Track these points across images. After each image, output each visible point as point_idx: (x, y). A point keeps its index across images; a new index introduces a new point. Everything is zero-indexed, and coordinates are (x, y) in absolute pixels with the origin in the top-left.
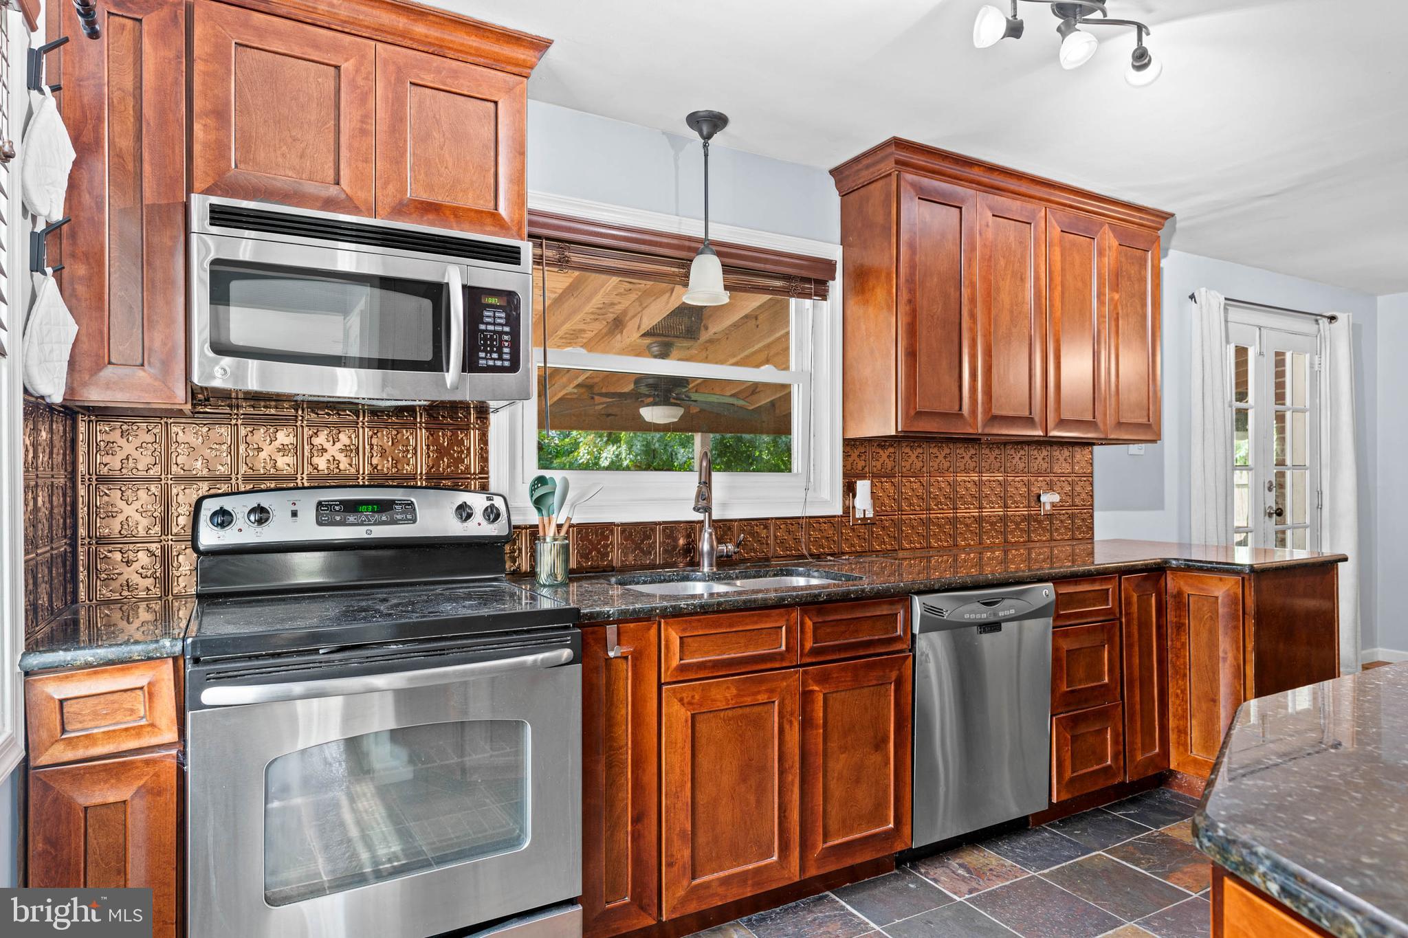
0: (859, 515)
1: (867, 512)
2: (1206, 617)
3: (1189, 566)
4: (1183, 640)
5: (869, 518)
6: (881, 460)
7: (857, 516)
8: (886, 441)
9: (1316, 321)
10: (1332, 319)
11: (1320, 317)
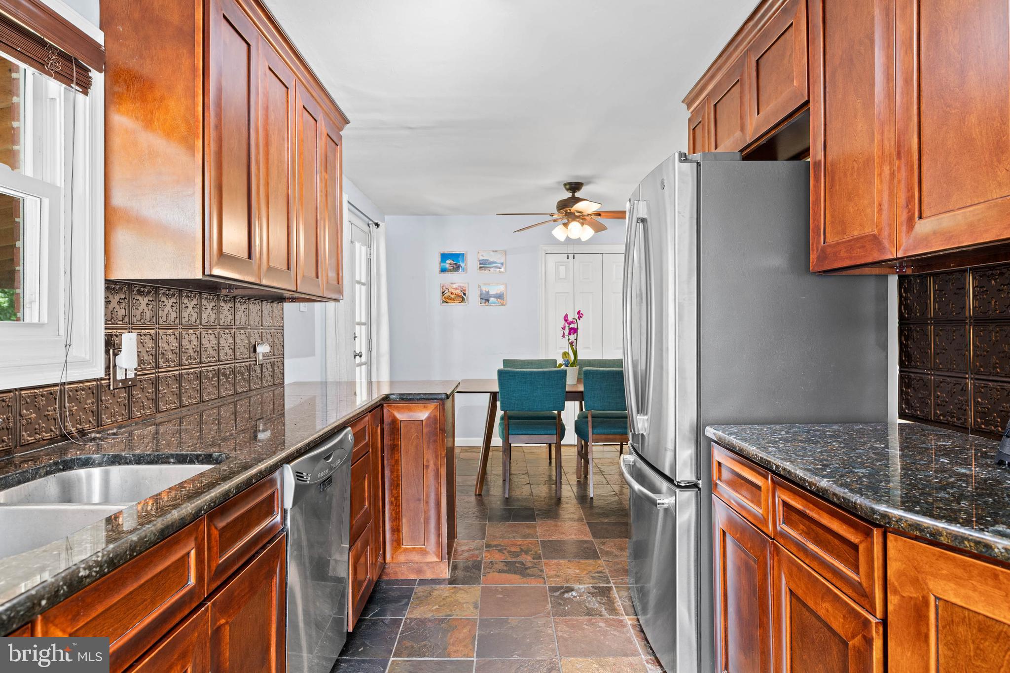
0: (120, 376)
1: (128, 372)
2: (413, 437)
3: (403, 399)
4: (396, 458)
5: (130, 380)
6: (141, 309)
7: (119, 378)
8: (145, 287)
9: (368, 225)
10: (377, 225)
11: (370, 222)
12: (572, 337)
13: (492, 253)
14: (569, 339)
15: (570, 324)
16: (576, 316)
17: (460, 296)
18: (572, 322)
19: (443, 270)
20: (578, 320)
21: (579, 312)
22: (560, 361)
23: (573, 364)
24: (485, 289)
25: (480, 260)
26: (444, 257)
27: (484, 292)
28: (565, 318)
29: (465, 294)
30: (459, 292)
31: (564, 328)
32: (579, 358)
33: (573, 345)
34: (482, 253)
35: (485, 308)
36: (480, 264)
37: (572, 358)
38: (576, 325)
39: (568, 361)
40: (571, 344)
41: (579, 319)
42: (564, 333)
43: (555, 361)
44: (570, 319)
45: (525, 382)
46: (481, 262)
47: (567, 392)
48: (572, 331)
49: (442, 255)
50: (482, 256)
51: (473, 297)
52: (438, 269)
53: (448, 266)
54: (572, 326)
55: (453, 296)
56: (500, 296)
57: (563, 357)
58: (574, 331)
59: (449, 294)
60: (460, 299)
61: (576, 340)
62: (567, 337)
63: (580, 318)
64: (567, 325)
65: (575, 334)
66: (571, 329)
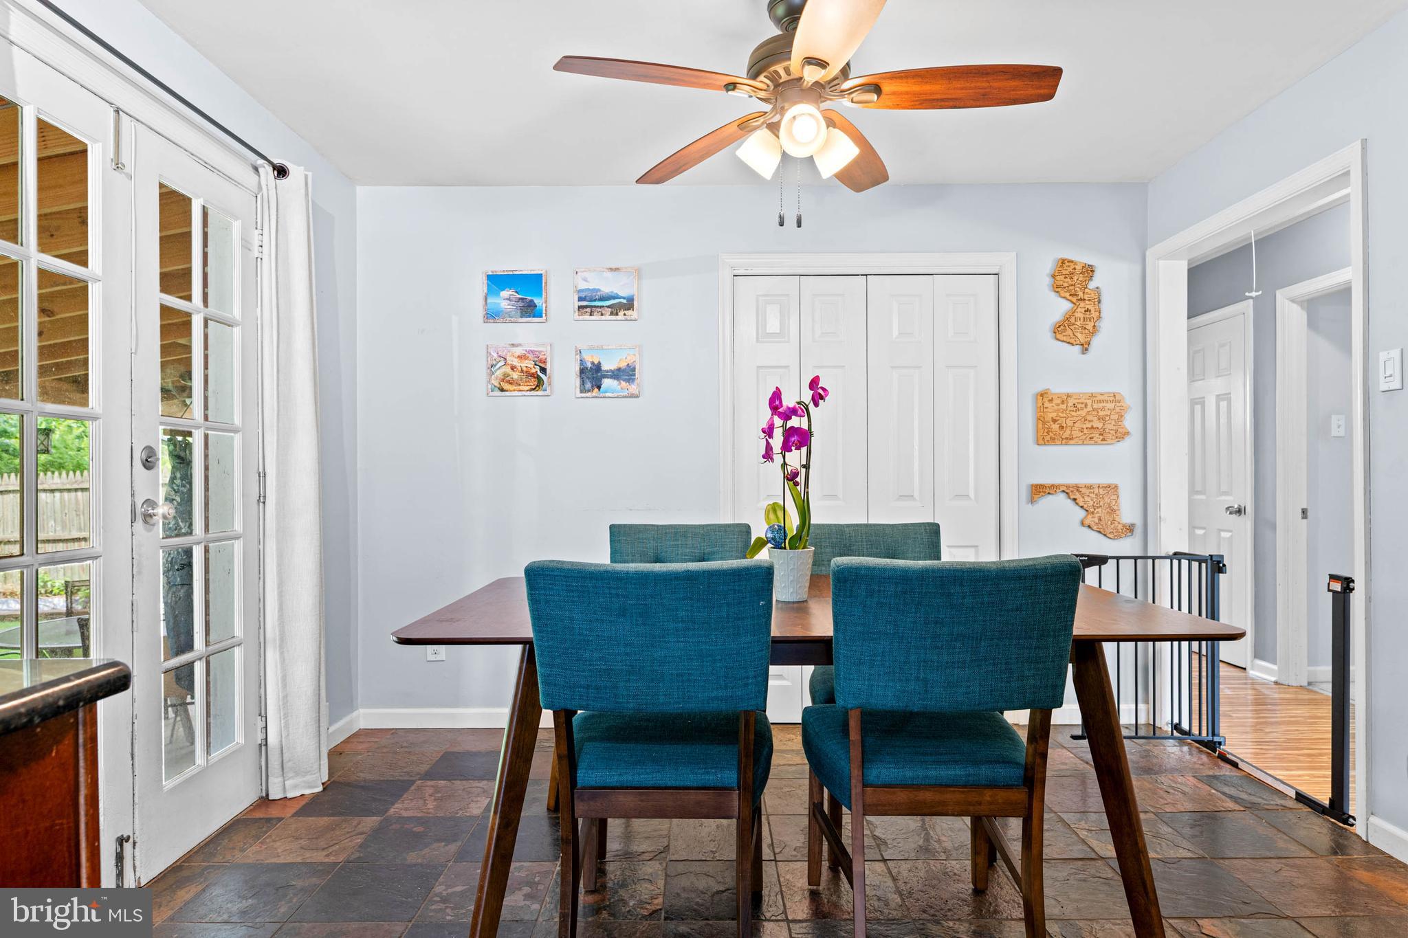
9: (256, 169)
10: (281, 172)
11: (261, 161)
12: (795, 458)
13: (609, 275)
14: (784, 465)
15: (786, 417)
16: (807, 396)
17: (534, 375)
18: (793, 412)
19: (491, 316)
20: (811, 407)
21: (814, 383)
22: (759, 530)
23: (797, 541)
24: (589, 359)
25: (579, 291)
26: (496, 281)
27: (589, 365)
28: (772, 401)
29: (543, 370)
30: (530, 364)
31: (769, 431)
32: (815, 520)
33: (796, 484)
34: (586, 275)
35: (592, 402)
36: (580, 299)
37: (794, 521)
38: (805, 419)
39: (783, 529)
40: (792, 477)
41: (816, 405)
42: (769, 448)
43: (746, 530)
44: (788, 401)
45: (623, 613)
46: (583, 295)
47: (776, 641)
48: (794, 439)
49: (489, 278)
50: (585, 280)
51: (564, 375)
52: (480, 313)
53: (504, 305)
54: (794, 422)
55: (515, 375)
56: (626, 374)
57: (767, 518)
58: (799, 439)
59: (508, 370)
60: (534, 382)
61: (807, 467)
62: (778, 459)
63: (817, 398)
64: (778, 422)
65: (804, 449)
66: (789, 433)
